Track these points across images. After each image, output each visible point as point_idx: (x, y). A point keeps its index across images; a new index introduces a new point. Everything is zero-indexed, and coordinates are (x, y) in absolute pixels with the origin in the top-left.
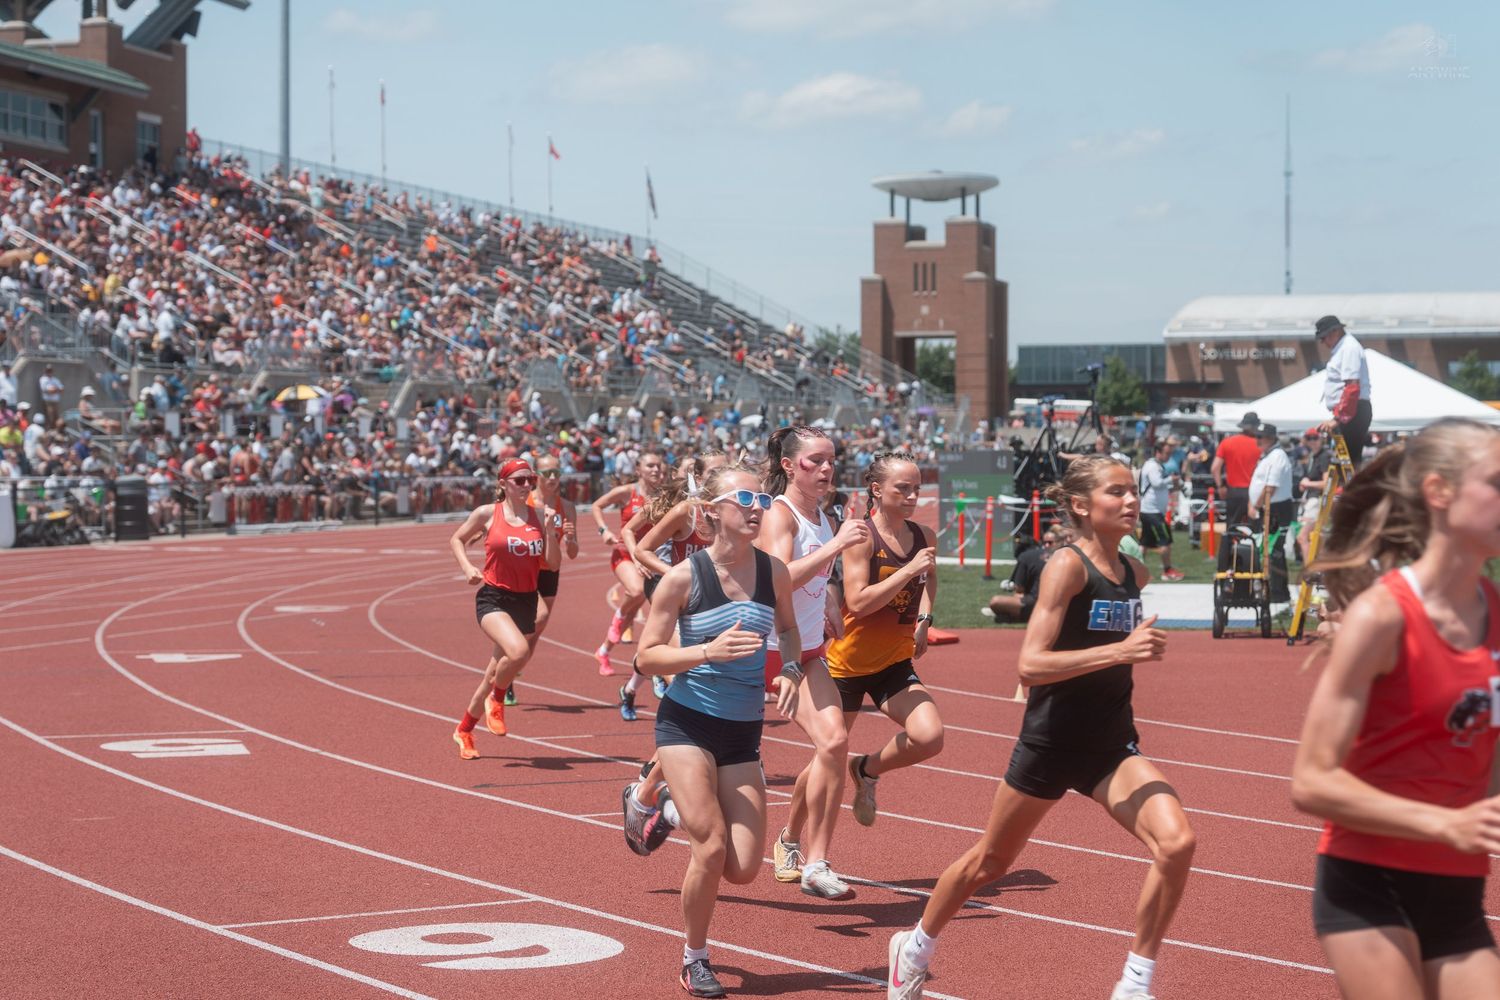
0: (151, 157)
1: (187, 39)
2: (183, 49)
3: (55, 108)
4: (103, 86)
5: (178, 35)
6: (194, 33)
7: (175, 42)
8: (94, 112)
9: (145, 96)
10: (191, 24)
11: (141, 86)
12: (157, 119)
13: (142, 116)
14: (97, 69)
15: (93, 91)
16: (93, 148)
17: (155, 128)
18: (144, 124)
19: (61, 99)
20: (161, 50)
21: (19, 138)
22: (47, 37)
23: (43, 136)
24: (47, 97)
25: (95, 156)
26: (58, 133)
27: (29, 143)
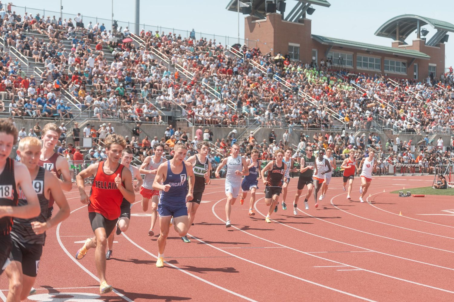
0: (432, 76)
1: (445, 43)
2: (444, 45)
3: (404, 64)
4: (416, 57)
5: (443, 42)
6: (447, 41)
7: (441, 44)
8: (415, 64)
9: (429, 59)
10: (446, 38)
11: (428, 56)
12: (435, 65)
13: (430, 64)
14: (417, 52)
15: (414, 59)
16: (415, 74)
17: (434, 67)
18: (431, 67)
19: (405, 61)
20: (436, 46)
21: (392, 72)
22: (407, 44)
23: (400, 71)
24: (401, 61)
25: (416, 76)
26: (404, 70)
27: (395, 73)
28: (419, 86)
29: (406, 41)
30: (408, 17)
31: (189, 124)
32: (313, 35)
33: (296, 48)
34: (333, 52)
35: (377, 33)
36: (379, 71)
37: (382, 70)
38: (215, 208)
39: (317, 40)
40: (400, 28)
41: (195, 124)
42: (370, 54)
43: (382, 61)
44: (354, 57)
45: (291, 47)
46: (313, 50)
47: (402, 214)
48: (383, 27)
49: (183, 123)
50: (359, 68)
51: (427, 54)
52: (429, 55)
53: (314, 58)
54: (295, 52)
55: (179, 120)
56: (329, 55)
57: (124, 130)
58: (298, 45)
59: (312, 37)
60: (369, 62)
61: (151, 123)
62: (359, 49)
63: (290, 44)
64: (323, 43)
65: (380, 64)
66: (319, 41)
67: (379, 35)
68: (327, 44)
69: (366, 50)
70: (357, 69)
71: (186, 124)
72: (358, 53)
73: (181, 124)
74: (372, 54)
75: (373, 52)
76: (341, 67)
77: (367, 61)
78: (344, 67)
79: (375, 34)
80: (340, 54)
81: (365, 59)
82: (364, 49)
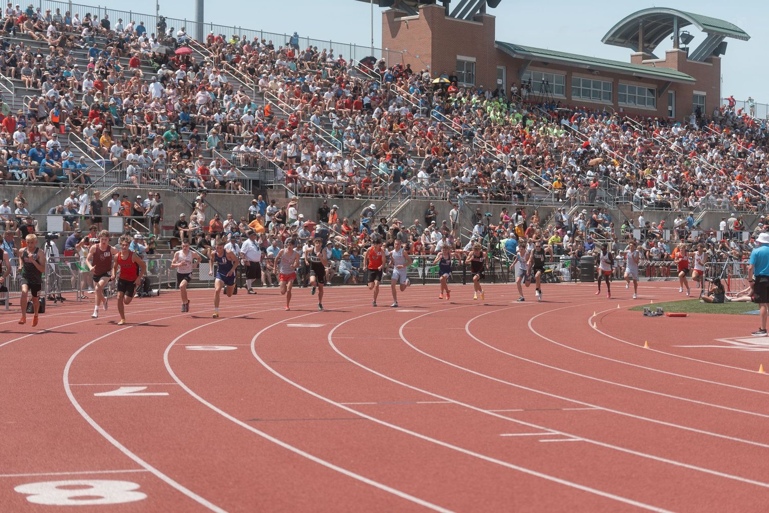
0: (698, 112)
1: (721, 56)
2: (719, 60)
3: (651, 91)
4: (672, 80)
5: (718, 56)
6: (724, 53)
7: (715, 57)
8: (670, 92)
9: (694, 83)
10: (722, 48)
11: (692, 79)
12: (704, 94)
13: (695, 92)
14: (673, 72)
15: (669, 82)
16: (670, 108)
17: (703, 97)
18: (697, 96)
19: (654, 87)
20: (706, 61)
21: (631, 105)
22: (657, 58)
23: (644, 104)
24: (646, 87)
25: (671, 111)
26: (653, 103)
27: (636, 108)
28: (676, 130)
29: (655, 52)
30: (659, 11)
31: (289, 194)
32: (497, 42)
33: (470, 64)
34: (532, 72)
35: (607, 39)
36: (609, 103)
37: (615, 101)
38: (333, 336)
39: (505, 50)
40: (646, 31)
41: (298, 193)
42: (593, 74)
43: (615, 86)
44: (568, 79)
45: (461, 63)
46: (499, 67)
47: (648, 345)
48: (617, 28)
49: (278, 191)
50: (575, 98)
51: (691, 75)
52: (694, 77)
53: (499, 82)
54: (468, 71)
55: (271, 187)
56: (525, 77)
57: (178, 204)
58: (473, 60)
59: (496, 46)
60: (592, 89)
61: (225, 192)
62: (576, 65)
63: (459, 57)
64: (515, 56)
65: (611, 92)
66: (508, 52)
67: (609, 42)
68: (522, 58)
69: (588, 67)
70: (573, 99)
71: (284, 193)
72: (574, 74)
73: (275, 193)
74: (598, 75)
75: (600, 71)
76: (545, 96)
77: (590, 87)
78: (550, 97)
79: (602, 41)
80: (543, 74)
81: (586, 84)
82: (584, 67)
